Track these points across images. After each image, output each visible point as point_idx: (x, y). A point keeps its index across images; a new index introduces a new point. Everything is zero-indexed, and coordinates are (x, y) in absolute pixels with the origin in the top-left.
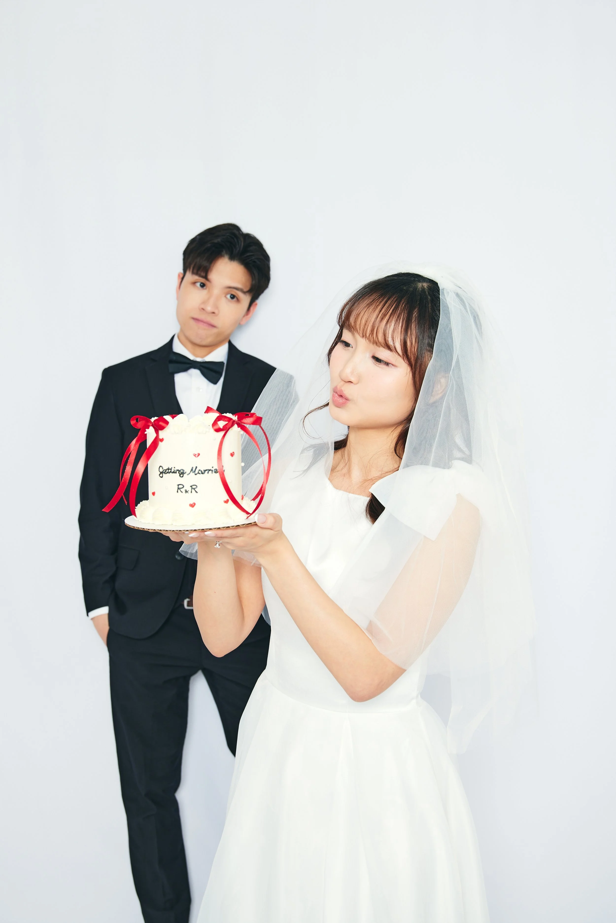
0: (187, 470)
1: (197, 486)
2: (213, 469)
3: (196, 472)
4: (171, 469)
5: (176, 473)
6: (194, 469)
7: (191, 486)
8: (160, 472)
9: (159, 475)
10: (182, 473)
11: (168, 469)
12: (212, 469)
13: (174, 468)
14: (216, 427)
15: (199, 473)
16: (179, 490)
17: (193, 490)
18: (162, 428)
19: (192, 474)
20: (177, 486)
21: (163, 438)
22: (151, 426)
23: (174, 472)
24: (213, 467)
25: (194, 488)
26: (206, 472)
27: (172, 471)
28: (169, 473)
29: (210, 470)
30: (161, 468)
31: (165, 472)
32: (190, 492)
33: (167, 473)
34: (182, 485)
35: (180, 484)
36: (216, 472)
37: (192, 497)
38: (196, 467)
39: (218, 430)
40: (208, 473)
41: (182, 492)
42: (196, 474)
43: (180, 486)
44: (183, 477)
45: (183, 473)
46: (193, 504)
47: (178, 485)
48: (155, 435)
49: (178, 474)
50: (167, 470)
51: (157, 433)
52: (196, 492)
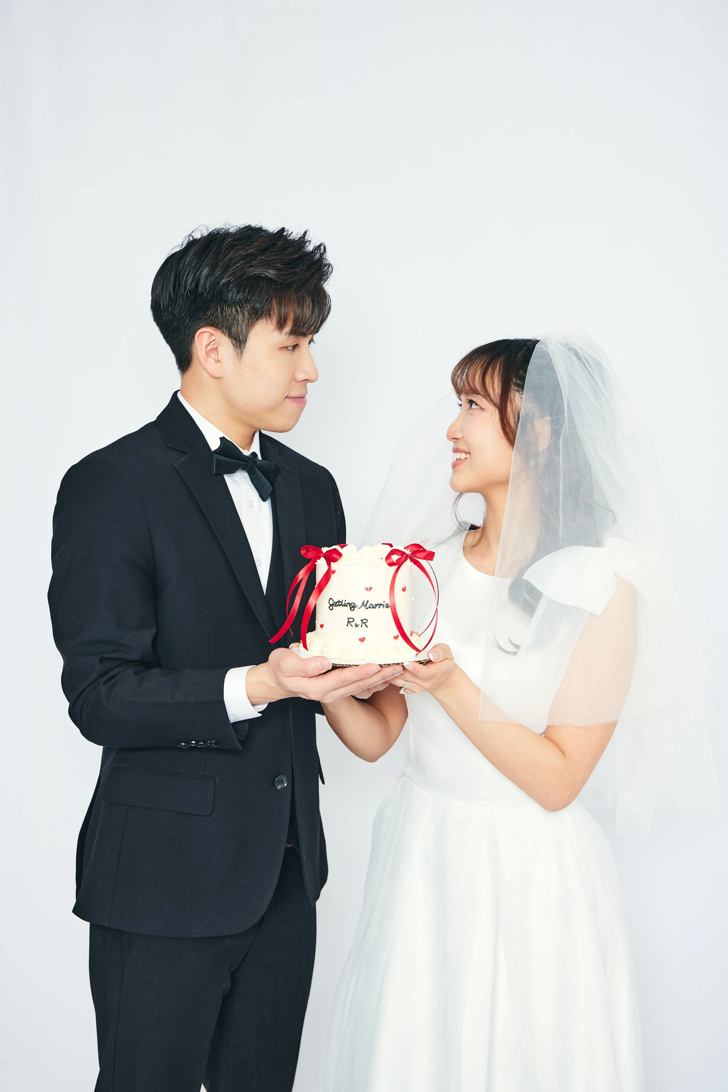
0: (359, 604)
1: (367, 620)
2: (385, 604)
3: (368, 606)
4: (342, 602)
5: (347, 606)
6: (365, 604)
7: (362, 621)
8: (330, 604)
9: (329, 607)
10: (353, 607)
11: (339, 602)
12: (383, 603)
13: (345, 601)
14: (390, 561)
15: (371, 608)
16: (349, 624)
17: (363, 625)
18: (335, 560)
19: (363, 608)
20: (347, 620)
21: (334, 570)
22: (323, 557)
23: (344, 605)
24: (384, 602)
25: (364, 622)
26: (378, 606)
27: (343, 604)
28: (340, 606)
29: (381, 605)
30: (331, 600)
31: (335, 605)
32: (360, 626)
33: (338, 605)
34: (353, 619)
35: (351, 618)
36: (387, 607)
37: (362, 632)
38: (368, 601)
39: (391, 564)
40: (379, 607)
41: (352, 626)
42: (367, 609)
43: (351, 620)
44: (353, 610)
46: (363, 638)
47: (349, 619)
48: (327, 567)
49: (348, 608)
50: (338, 604)
51: (329, 565)
52: (367, 626)
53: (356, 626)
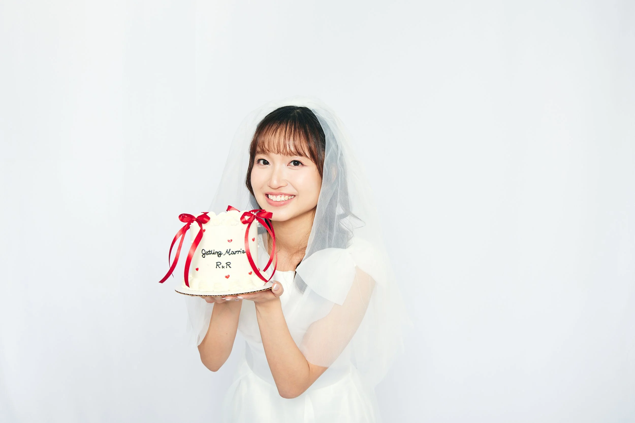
0: (224, 252)
1: (230, 263)
2: (241, 251)
3: (230, 253)
4: (211, 252)
5: (215, 254)
6: (228, 251)
7: (226, 263)
8: (203, 253)
9: (202, 256)
10: (219, 254)
11: (209, 251)
12: (241, 250)
13: (214, 250)
14: (243, 220)
15: (232, 254)
17: (228, 266)
18: (205, 222)
19: (227, 255)
21: (205, 229)
22: (195, 220)
23: (213, 254)
25: (228, 264)
26: (237, 253)
27: (213, 252)
29: (239, 251)
30: (203, 251)
31: (206, 254)
32: (225, 267)
33: (209, 254)
34: (220, 262)
35: (219, 262)
36: (244, 252)
37: (227, 271)
38: (230, 249)
39: (244, 223)
41: (220, 268)
42: (229, 255)
43: (218, 264)
44: (220, 256)
45: (221, 254)
46: (228, 276)
47: (217, 263)
48: (199, 228)
49: (216, 255)
50: (208, 253)
51: (200, 225)
52: (230, 267)
53: (223, 267)
